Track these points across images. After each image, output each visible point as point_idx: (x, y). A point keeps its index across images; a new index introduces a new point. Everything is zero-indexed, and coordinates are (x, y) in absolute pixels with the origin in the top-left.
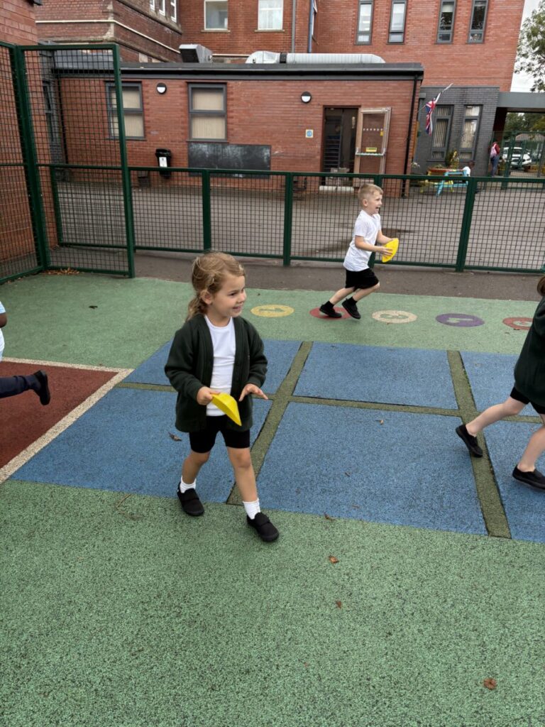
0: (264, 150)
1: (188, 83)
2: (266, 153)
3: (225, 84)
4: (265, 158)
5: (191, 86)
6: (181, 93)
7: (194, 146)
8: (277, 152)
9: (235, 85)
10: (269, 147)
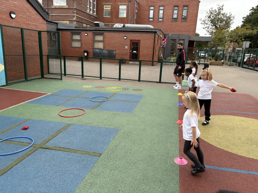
0: (114, 51)
1: (93, 33)
2: (115, 52)
3: (104, 33)
4: (114, 54)
5: (94, 34)
6: (91, 35)
7: (95, 50)
8: (117, 52)
9: (106, 34)
10: (115, 51)
